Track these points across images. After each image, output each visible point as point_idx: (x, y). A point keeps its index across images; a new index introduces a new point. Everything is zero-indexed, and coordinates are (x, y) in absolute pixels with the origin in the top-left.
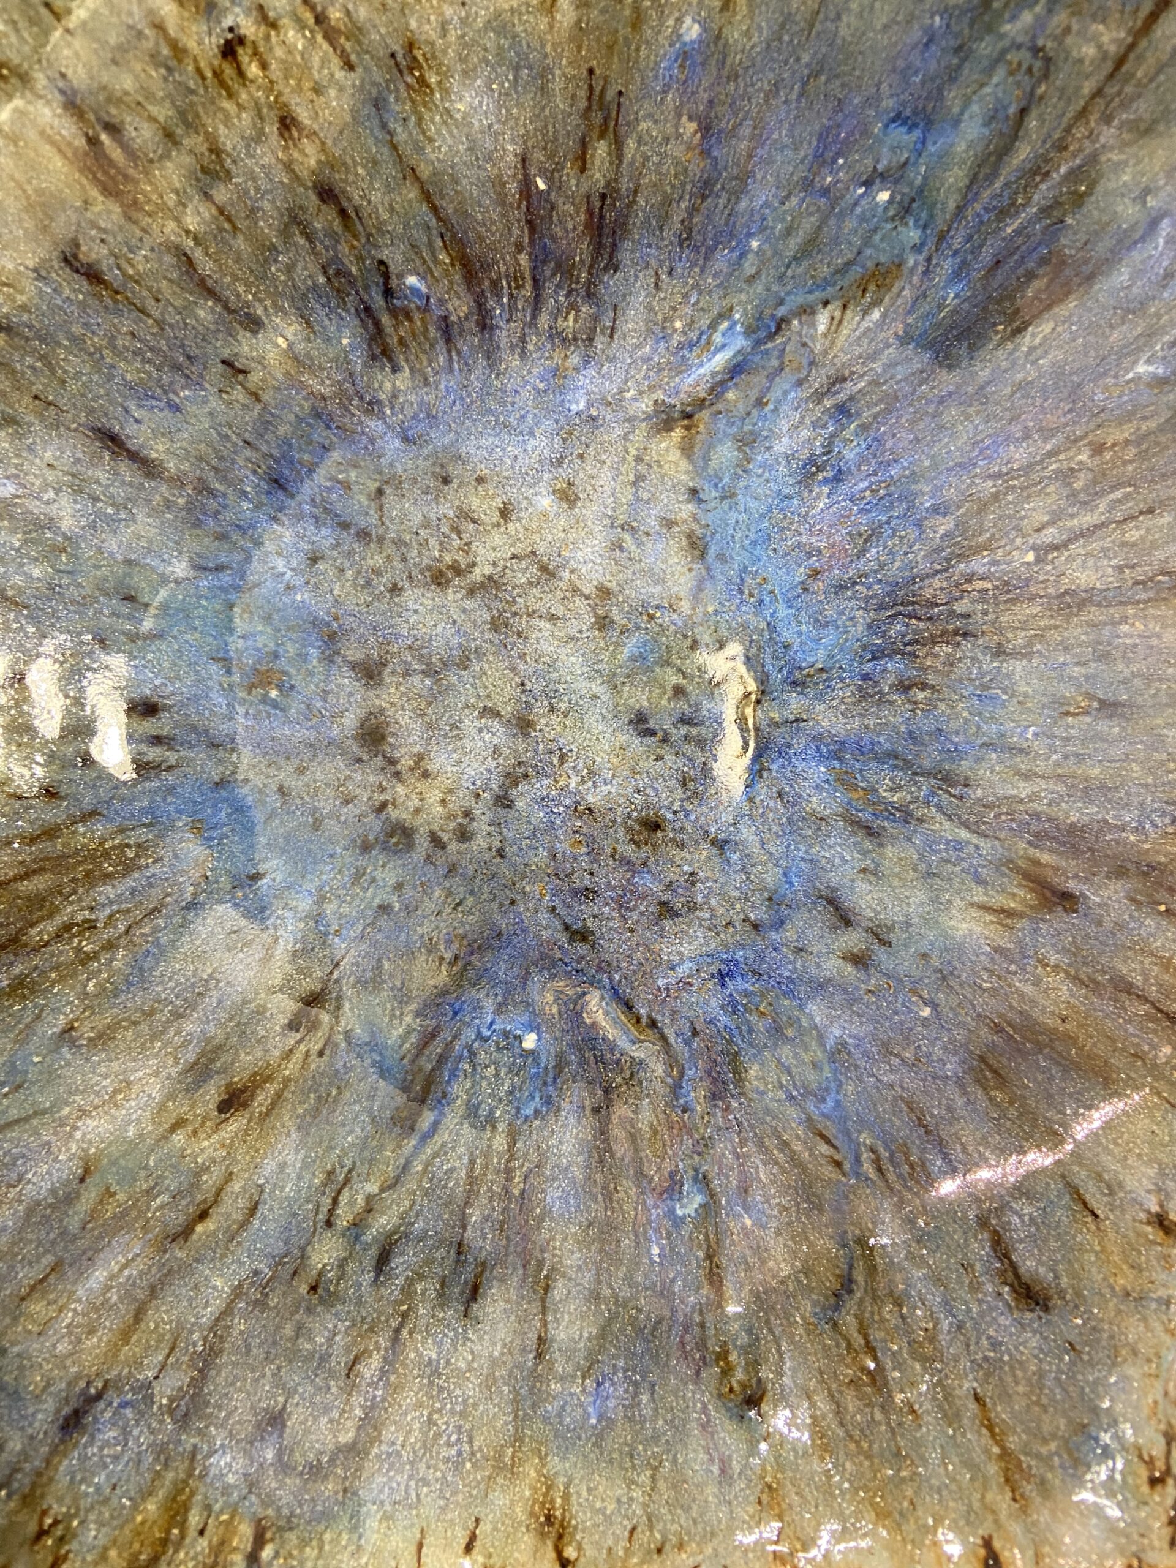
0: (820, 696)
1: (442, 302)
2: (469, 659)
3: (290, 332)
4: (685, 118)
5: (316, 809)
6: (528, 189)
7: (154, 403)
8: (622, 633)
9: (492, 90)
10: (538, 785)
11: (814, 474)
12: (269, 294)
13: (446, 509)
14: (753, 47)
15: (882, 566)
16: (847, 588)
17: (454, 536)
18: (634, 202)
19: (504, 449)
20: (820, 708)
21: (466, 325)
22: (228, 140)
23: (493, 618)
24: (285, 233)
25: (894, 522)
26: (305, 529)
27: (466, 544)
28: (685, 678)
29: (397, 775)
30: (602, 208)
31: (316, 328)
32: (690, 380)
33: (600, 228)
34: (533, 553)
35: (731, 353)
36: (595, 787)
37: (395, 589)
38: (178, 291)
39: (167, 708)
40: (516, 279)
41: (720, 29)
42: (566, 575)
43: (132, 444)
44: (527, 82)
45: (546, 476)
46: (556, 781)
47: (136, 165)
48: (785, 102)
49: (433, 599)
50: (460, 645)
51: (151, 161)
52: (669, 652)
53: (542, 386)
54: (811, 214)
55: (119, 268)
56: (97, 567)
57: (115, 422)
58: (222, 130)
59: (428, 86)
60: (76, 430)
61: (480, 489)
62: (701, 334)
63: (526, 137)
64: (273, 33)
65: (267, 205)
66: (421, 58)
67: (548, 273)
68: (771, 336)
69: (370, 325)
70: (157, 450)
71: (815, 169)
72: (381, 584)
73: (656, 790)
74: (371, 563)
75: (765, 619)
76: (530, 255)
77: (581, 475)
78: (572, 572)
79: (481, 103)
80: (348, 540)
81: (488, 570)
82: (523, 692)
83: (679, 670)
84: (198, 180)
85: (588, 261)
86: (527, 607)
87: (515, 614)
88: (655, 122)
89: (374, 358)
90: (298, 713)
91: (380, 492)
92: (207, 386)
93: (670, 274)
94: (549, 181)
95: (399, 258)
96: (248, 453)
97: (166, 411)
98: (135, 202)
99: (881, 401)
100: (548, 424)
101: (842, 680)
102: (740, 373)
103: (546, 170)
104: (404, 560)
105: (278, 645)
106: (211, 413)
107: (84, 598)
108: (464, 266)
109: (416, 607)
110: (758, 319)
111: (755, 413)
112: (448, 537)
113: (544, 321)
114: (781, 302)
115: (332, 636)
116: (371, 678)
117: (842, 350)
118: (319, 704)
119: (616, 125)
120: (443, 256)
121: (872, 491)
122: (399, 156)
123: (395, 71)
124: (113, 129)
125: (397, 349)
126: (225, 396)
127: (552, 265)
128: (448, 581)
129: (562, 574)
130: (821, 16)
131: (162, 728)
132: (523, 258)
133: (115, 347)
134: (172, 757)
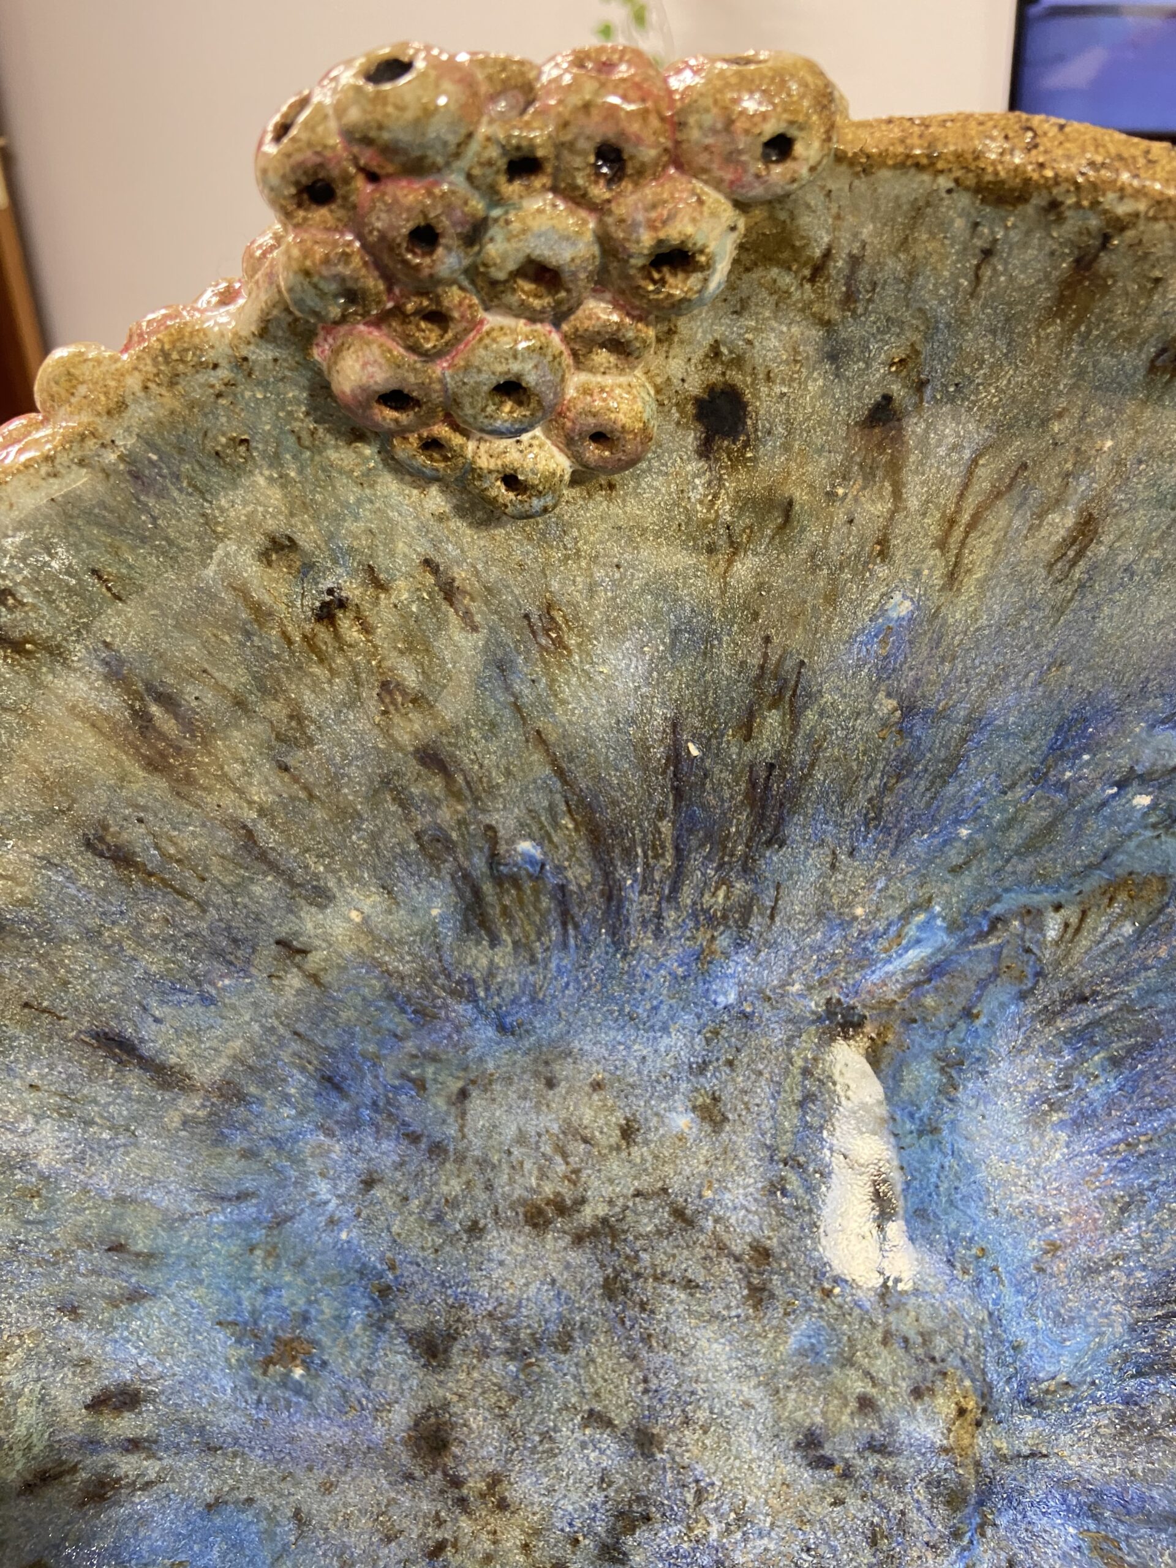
0: (1065, 1422)
1: (559, 869)
2: (571, 1338)
3: (366, 905)
4: (881, 695)
5: (345, 1547)
6: (678, 755)
7: (183, 997)
8: (787, 1314)
9: (644, 653)
10: (663, 1533)
11: (1045, 1113)
12: (345, 865)
13: (550, 1122)
14: (978, 629)
15: (1146, 1247)
16: (1099, 1273)
17: (558, 1159)
18: (810, 775)
19: (628, 1048)
20: (1066, 1439)
21: (588, 896)
22: (312, 703)
23: (606, 1279)
24: (373, 798)
25: (1160, 1190)
26: (361, 1141)
27: (574, 1172)
28: (874, 1385)
29: (462, 1502)
30: (768, 778)
31: (401, 898)
32: (875, 978)
33: (764, 799)
34: (664, 1190)
35: (929, 951)
36: (746, 1541)
37: (475, 1230)
38: (231, 867)
39: (151, 1397)
40: (654, 847)
41: (939, 608)
42: (710, 1224)
43: (147, 1050)
44: (687, 647)
45: (684, 1086)
46: (690, 1529)
47: (194, 736)
48: (1016, 689)
49: (526, 1247)
50: (560, 1316)
51: (214, 730)
52: (852, 1347)
53: (680, 971)
54: (1041, 808)
55: (157, 847)
56: (77, 1211)
57: (126, 1024)
58: (308, 695)
59: (565, 648)
60: (76, 1038)
61: (595, 1097)
62: (890, 925)
63: (678, 704)
64: (382, 596)
65: (353, 772)
66: (560, 620)
67: (694, 843)
68: (982, 936)
69: (468, 894)
70: (177, 1054)
71: (1050, 761)
72: (457, 1219)
73: (833, 1549)
74: (445, 1189)
75: (985, 1306)
76: (673, 823)
77: (730, 1088)
78: (717, 1220)
79: (628, 666)
80: (417, 1156)
81: (602, 1210)
82: (646, 1391)
83: (867, 1374)
84: (271, 748)
85: (747, 833)
86: (654, 1266)
87: (638, 1275)
88: (844, 696)
89: (469, 929)
90: (329, 1400)
91: (463, 1094)
92: (254, 971)
93: (851, 854)
94: (705, 747)
95: (512, 823)
96: (295, 1046)
97: (197, 1006)
98: (188, 774)
99: (1137, 1032)
100: (687, 1019)
101: (1096, 1401)
102: (941, 974)
103: (703, 736)
104: (489, 1187)
105: (310, 1302)
106: (254, 1004)
107: (56, 1254)
108: (591, 832)
109: (502, 1256)
110: (967, 914)
111: (962, 1025)
112: (550, 1160)
113: (687, 896)
114: (998, 899)
115: (385, 1292)
116: (434, 1356)
117: (1080, 963)
118: (359, 1391)
119: (794, 695)
120: (566, 821)
121: (1129, 1145)
122: (523, 718)
123: (527, 632)
124: (168, 701)
125: (499, 921)
126: (275, 981)
127: (701, 834)
128: (548, 1222)
129: (702, 1222)
130: (1074, 605)
131: (142, 1427)
132: (665, 826)
133: (140, 937)
134: (152, 1468)
